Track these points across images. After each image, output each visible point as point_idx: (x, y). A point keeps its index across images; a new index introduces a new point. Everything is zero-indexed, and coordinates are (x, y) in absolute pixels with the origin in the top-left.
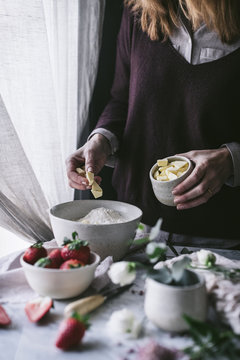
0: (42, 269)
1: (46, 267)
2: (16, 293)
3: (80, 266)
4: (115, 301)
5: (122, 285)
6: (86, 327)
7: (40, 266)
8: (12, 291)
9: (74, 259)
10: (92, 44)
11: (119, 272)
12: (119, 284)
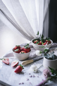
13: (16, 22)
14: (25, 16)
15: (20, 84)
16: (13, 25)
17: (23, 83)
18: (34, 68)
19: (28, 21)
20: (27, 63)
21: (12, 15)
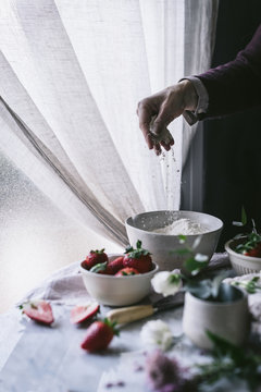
0: (95, 274)
1: (99, 273)
2: (76, 296)
3: (133, 274)
4: (168, 313)
5: (165, 295)
6: (116, 333)
7: (94, 271)
8: (73, 294)
9: (130, 267)
10: (203, 46)
11: (161, 282)
12: (161, 295)
13: (71, 163)
14: (109, 142)
15: (109, 386)
16: (61, 177)
17: (121, 384)
18: (159, 334)
19: (120, 161)
20: (126, 318)
21: (54, 136)
